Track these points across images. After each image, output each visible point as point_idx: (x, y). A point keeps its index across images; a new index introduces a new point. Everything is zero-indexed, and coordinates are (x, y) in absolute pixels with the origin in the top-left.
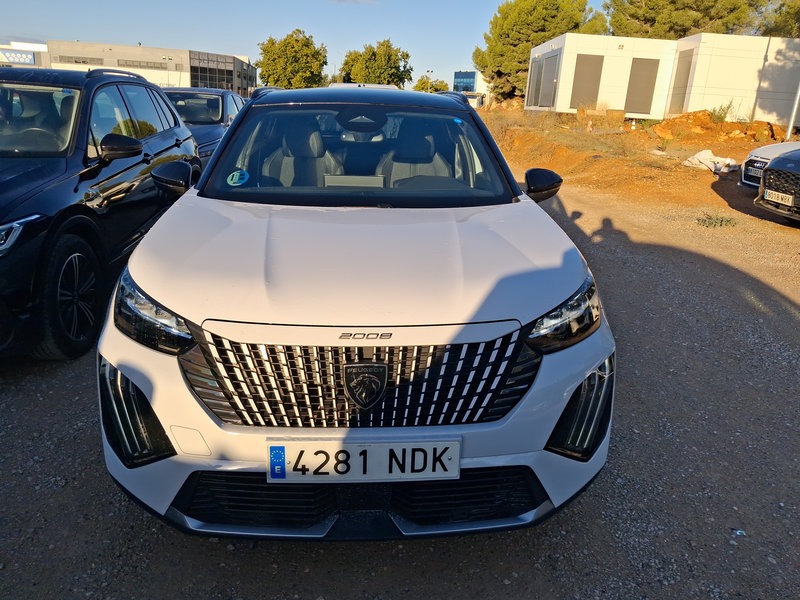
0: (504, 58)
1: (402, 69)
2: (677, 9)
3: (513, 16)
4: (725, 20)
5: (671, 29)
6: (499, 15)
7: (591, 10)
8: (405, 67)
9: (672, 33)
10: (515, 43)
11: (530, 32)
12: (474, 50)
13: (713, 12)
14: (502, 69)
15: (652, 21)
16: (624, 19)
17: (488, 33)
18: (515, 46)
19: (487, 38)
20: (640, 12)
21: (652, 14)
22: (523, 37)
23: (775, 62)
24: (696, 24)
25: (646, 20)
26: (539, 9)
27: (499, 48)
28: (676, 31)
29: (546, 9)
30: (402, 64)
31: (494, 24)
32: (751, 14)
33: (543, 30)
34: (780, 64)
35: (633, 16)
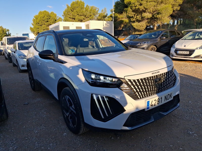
0: (39, 29)
1: (8, 34)
2: (79, 16)
3: (39, 18)
4: (90, 18)
5: (79, 20)
6: (35, 18)
7: (58, 17)
8: (8, 33)
9: (79, 21)
10: (41, 25)
11: (44, 22)
12: (30, 28)
13: (87, 16)
14: (39, 32)
15: (74, 19)
16: (68, 18)
17: (33, 23)
18: (41, 26)
19: (33, 24)
20: (71, 17)
21: (74, 17)
22: (43, 24)
23: (105, 26)
24: (84, 19)
25: (73, 19)
26: (46, 16)
27: (37, 27)
28: (80, 21)
29: (47, 16)
30: (7, 32)
31: (34, 20)
32: (94, 17)
33: (48, 22)
34: (106, 26)
35: (70, 18)
